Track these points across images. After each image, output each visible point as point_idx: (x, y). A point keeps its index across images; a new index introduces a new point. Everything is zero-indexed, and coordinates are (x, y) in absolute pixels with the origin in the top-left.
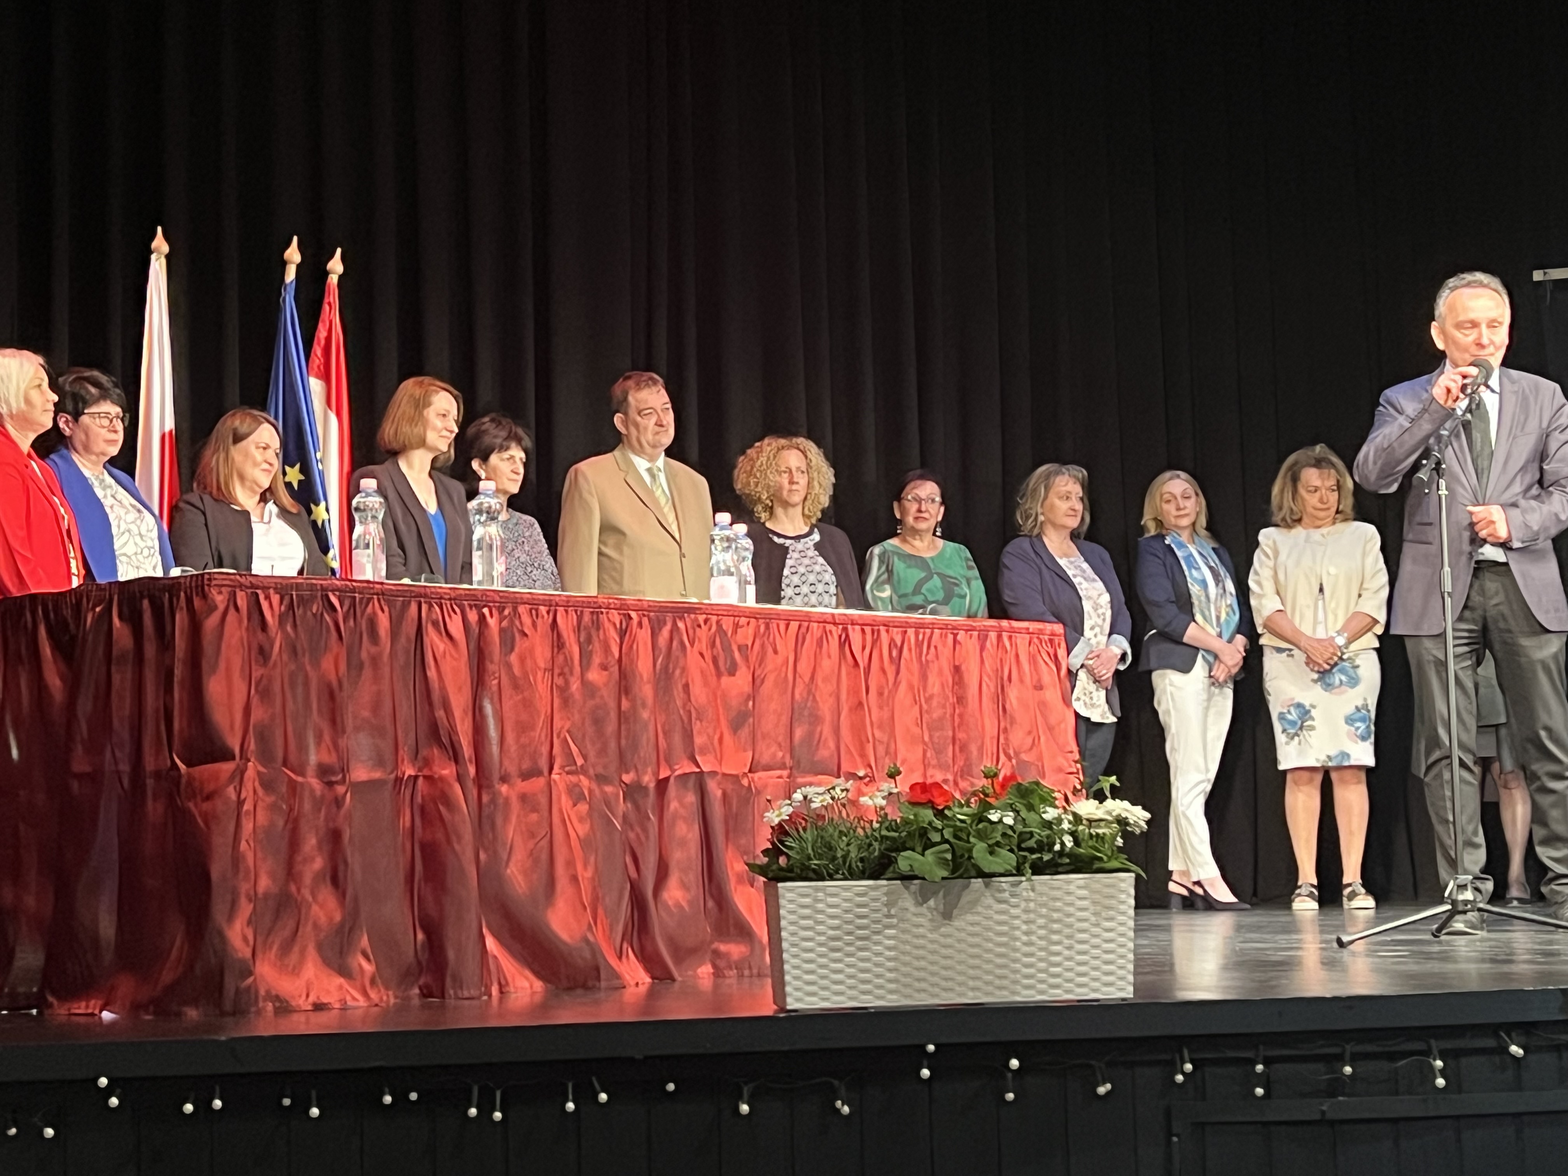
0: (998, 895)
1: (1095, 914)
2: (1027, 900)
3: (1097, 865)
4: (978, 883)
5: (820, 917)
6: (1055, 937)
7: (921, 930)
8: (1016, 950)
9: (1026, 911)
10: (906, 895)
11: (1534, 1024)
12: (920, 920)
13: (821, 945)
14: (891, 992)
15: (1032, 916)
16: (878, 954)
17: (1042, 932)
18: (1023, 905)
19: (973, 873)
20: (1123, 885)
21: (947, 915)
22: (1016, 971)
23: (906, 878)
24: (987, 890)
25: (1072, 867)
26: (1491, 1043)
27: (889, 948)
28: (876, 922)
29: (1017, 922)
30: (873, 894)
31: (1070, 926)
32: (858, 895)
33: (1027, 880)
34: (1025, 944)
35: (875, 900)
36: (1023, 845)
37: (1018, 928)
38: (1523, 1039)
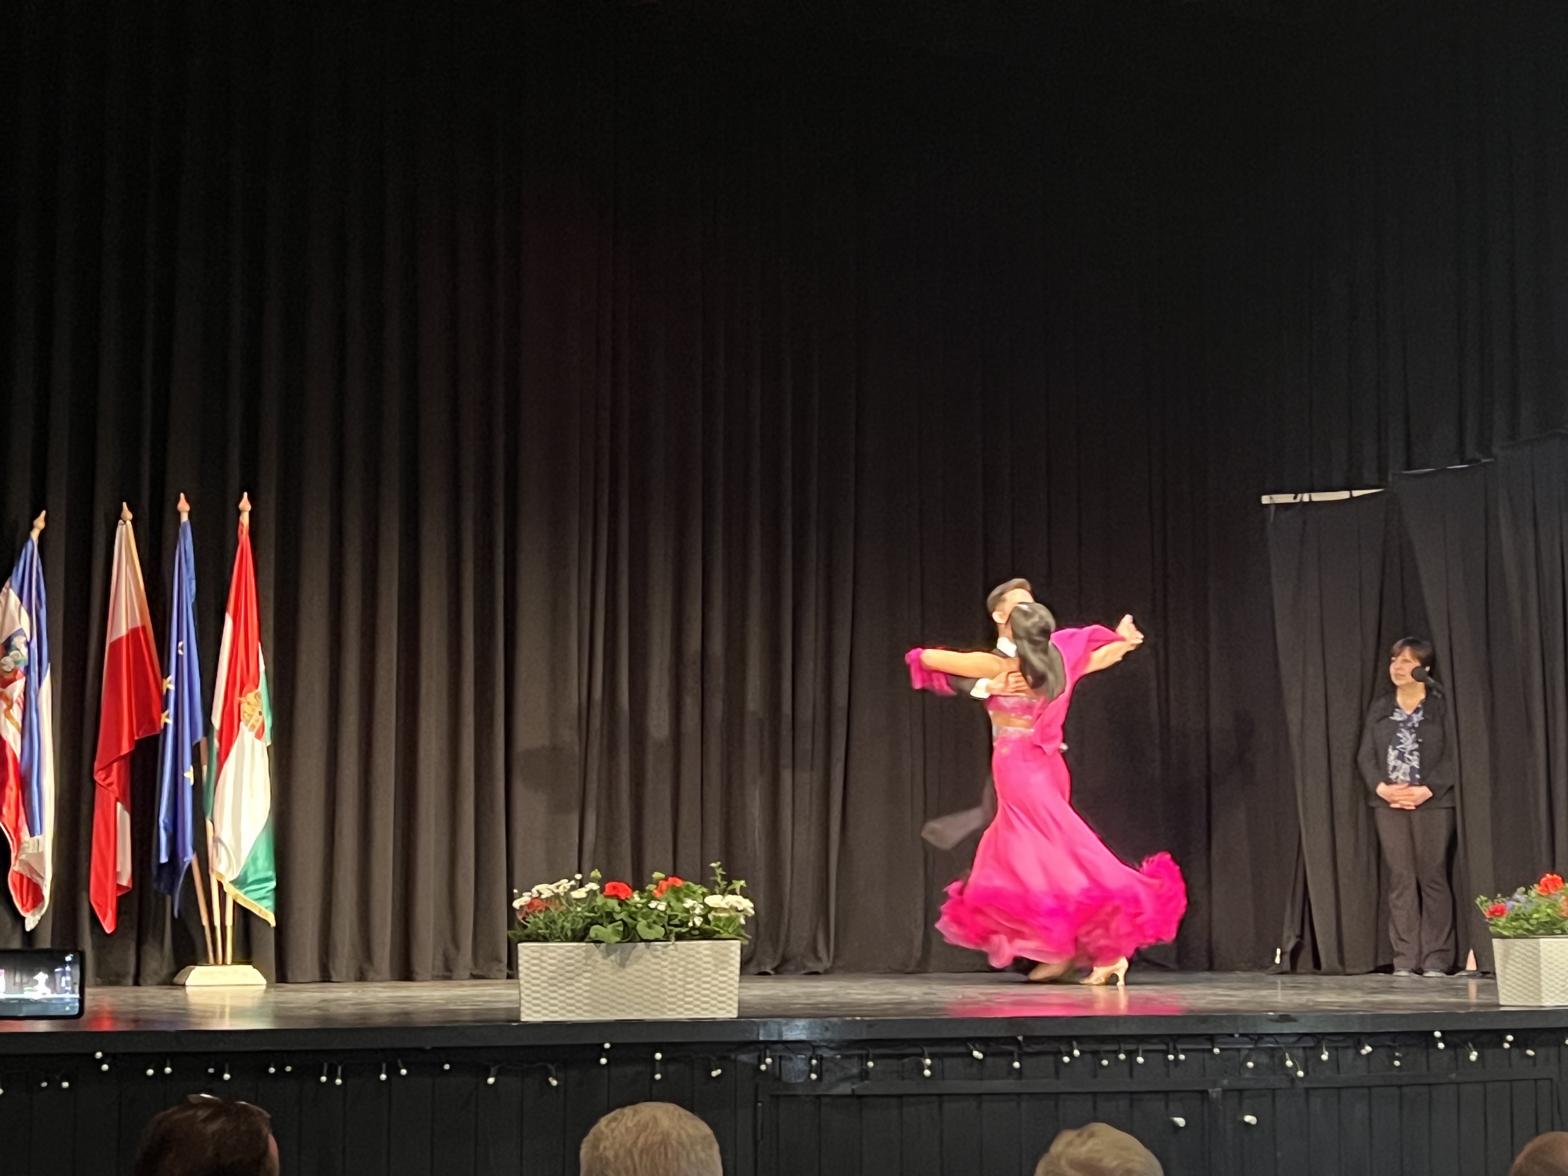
0: (654, 953)
1: (716, 965)
2: (673, 957)
3: (717, 936)
4: (641, 945)
5: (544, 965)
6: (689, 980)
7: (606, 974)
8: (666, 987)
9: (672, 963)
10: (597, 952)
11: (990, 1039)
12: (605, 968)
13: (544, 982)
14: (586, 1011)
15: (675, 966)
16: (578, 988)
17: (681, 976)
18: (670, 959)
19: (638, 939)
20: (733, 948)
21: (622, 965)
22: (664, 1000)
23: (597, 942)
24: (647, 950)
25: (702, 937)
26: (962, 1049)
27: (586, 985)
28: (577, 968)
29: (665, 970)
30: (577, 951)
31: (699, 973)
32: (568, 951)
33: (673, 944)
34: (671, 983)
35: (578, 955)
36: (672, 923)
37: (665, 973)
38: (983, 1048)
